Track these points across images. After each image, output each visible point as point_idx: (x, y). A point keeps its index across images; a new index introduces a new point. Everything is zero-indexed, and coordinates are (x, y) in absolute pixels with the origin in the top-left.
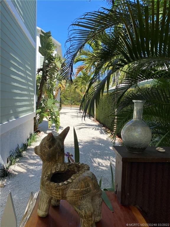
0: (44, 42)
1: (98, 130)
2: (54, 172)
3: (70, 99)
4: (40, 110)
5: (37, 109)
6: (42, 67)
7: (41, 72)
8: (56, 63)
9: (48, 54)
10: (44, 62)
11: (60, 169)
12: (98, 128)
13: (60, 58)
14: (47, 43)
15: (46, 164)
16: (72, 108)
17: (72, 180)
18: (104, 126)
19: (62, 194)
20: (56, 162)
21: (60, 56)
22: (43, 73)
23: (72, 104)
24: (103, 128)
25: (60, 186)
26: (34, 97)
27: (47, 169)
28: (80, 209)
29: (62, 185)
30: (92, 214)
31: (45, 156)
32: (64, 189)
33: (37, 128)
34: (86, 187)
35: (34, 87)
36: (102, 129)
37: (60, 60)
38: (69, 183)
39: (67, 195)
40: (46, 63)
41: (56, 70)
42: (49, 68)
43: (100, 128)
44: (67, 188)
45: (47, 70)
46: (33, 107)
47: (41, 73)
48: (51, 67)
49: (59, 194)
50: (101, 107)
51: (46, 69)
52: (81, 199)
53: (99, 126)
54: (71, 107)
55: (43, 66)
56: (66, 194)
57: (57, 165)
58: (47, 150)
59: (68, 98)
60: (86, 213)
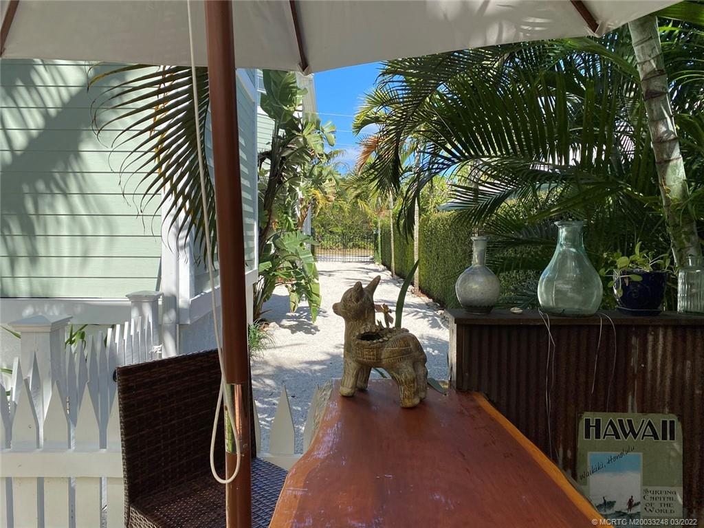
0: (274, 82)
1: (425, 317)
2: (363, 332)
3: (339, 230)
4: (268, 264)
5: (260, 261)
6: (269, 148)
7: (268, 161)
8: (308, 137)
9: (285, 114)
10: (276, 136)
11: (371, 329)
12: (424, 313)
13: (318, 122)
14: (282, 83)
15: (352, 324)
16: (348, 258)
17: (389, 338)
18: (442, 307)
19: (377, 355)
20: (365, 320)
21: (318, 118)
22: (273, 166)
23: (345, 246)
24: (440, 312)
25: (374, 344)
26: (253, 230)
27: (353, 329)
28: (398, 374)
29: (377, 343)
30: (414, 380)
31: (350, 312)
32: (379, 348)
33: (260, 314)
34: (405, 347)
35: (254, 202)
36: (438, 316)
37: (317, 128)
38: (384, 341)
39: (382, 357)
40: (279, 137)
41: (309, 155)
42: (290, 151)
43: (430, 313)
44: (382, 346)
45: (283, 155)
46: (253, 257)
47: (267, 165)
48: (292, 149)
49: (374, 355)
50: (434, 253)
51: (282, 153)
52: (400, 360)
53: (428, 306)
54: (344, 255)
55: (273, 145)
56: (381, 354)
57: (366, 325)
58: (354, 305)
59: (335, 230)
60: (406, 377)
